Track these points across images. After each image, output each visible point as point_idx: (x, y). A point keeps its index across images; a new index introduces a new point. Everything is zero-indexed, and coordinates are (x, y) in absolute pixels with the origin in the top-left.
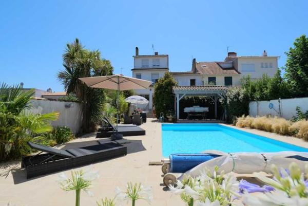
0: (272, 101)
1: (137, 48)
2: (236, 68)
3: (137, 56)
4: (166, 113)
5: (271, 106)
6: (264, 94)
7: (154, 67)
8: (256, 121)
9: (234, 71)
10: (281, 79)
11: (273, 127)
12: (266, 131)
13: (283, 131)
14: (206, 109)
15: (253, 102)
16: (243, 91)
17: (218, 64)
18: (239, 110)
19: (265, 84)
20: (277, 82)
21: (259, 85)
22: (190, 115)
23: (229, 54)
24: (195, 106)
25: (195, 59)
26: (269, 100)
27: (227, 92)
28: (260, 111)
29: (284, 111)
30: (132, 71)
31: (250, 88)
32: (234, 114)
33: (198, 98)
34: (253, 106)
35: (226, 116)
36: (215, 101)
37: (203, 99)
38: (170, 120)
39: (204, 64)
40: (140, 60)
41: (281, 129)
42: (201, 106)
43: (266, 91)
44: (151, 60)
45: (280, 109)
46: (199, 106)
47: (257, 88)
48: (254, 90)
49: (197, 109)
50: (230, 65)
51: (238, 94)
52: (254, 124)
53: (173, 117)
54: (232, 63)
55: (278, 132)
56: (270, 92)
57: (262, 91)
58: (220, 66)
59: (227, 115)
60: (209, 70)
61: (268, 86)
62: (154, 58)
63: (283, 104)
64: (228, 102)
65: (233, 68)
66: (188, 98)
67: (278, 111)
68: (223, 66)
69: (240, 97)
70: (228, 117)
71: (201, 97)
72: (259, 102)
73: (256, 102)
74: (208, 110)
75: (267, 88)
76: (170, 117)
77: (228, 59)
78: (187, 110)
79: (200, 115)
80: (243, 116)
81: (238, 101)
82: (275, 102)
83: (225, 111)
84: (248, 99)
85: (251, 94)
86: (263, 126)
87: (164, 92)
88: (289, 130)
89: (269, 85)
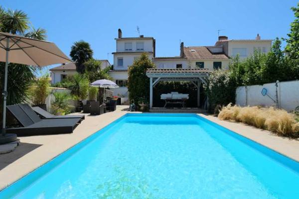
0: (266, 86)
1: (120, 30)
2: (226, 53)
3: (120, 38)
4: (138, 101)
5: (265, 93)
6: (256, 76)
7: (138, 51)
8: (243, 111)
9: (224, 56)
10: (280, 54)
11: (268, 122)
12: (256, 126)
13: (282, 129)
14: (186, 96)
15: (240, 87)
16: (230, 74)
17: (208, 48)
18: (224, 97)
19: (257, 63)
20: (275, 59)
21: (248, 65)
22: (169, 102)
23: (220, 38)
24: (172, 93)
25: (182, 43)
26: (262, 83)
27: (209, 75)
28: (249, 99)
29: (282, 99)
30: (113, 55)
31: (238, 69)
32: (217, 103)
33: (179, 83)
34: (241, 92)
35: (208, 105)
36: (198, 87)
37: (185, 85)
38: (142, 108)
39: (192, 49)
40: (122, 43)
41: (280, 127)
42: (180, 92)
43: (259, 72)
44: (134, 43)
45: (277, 95)
46: (177, 93)
47: (246, 69)
48: (242, 72)
49: (176, 96)
50: (220, 50)
51: (223, 78)
52: (240, 116)
53: (145, 105)
54: (222, 47)
55: (274, 130)
56: (264, 73)
57: (253, 72)
58: (209, 51)
59: (210, 103)
60: (197, 54)
61: (261, 65)
62: (138, 41)
63: (281, 90)
64: (210, 87)
65: (223, 53)
66: (168, 83)
67: (275, 99)
68: (213, 50)
69: (225, 81)
70: (210, 106)
71: (182, 82)
72: (248, 87)
73: (244, 87)
74: (188, 98)
75: (260, 68)
76: (142, 105)
77: (218, 44)
78: (164, 96)
79: (180, 103)
80: (229, 105)
81: (223, 85)
82: (270, 87)
83: (208, 98)
84: (235, 83)
85: (239, 78)
86: (252, 119)
87: (138, 76)
88: (293, 128)
89: (263, 64)
